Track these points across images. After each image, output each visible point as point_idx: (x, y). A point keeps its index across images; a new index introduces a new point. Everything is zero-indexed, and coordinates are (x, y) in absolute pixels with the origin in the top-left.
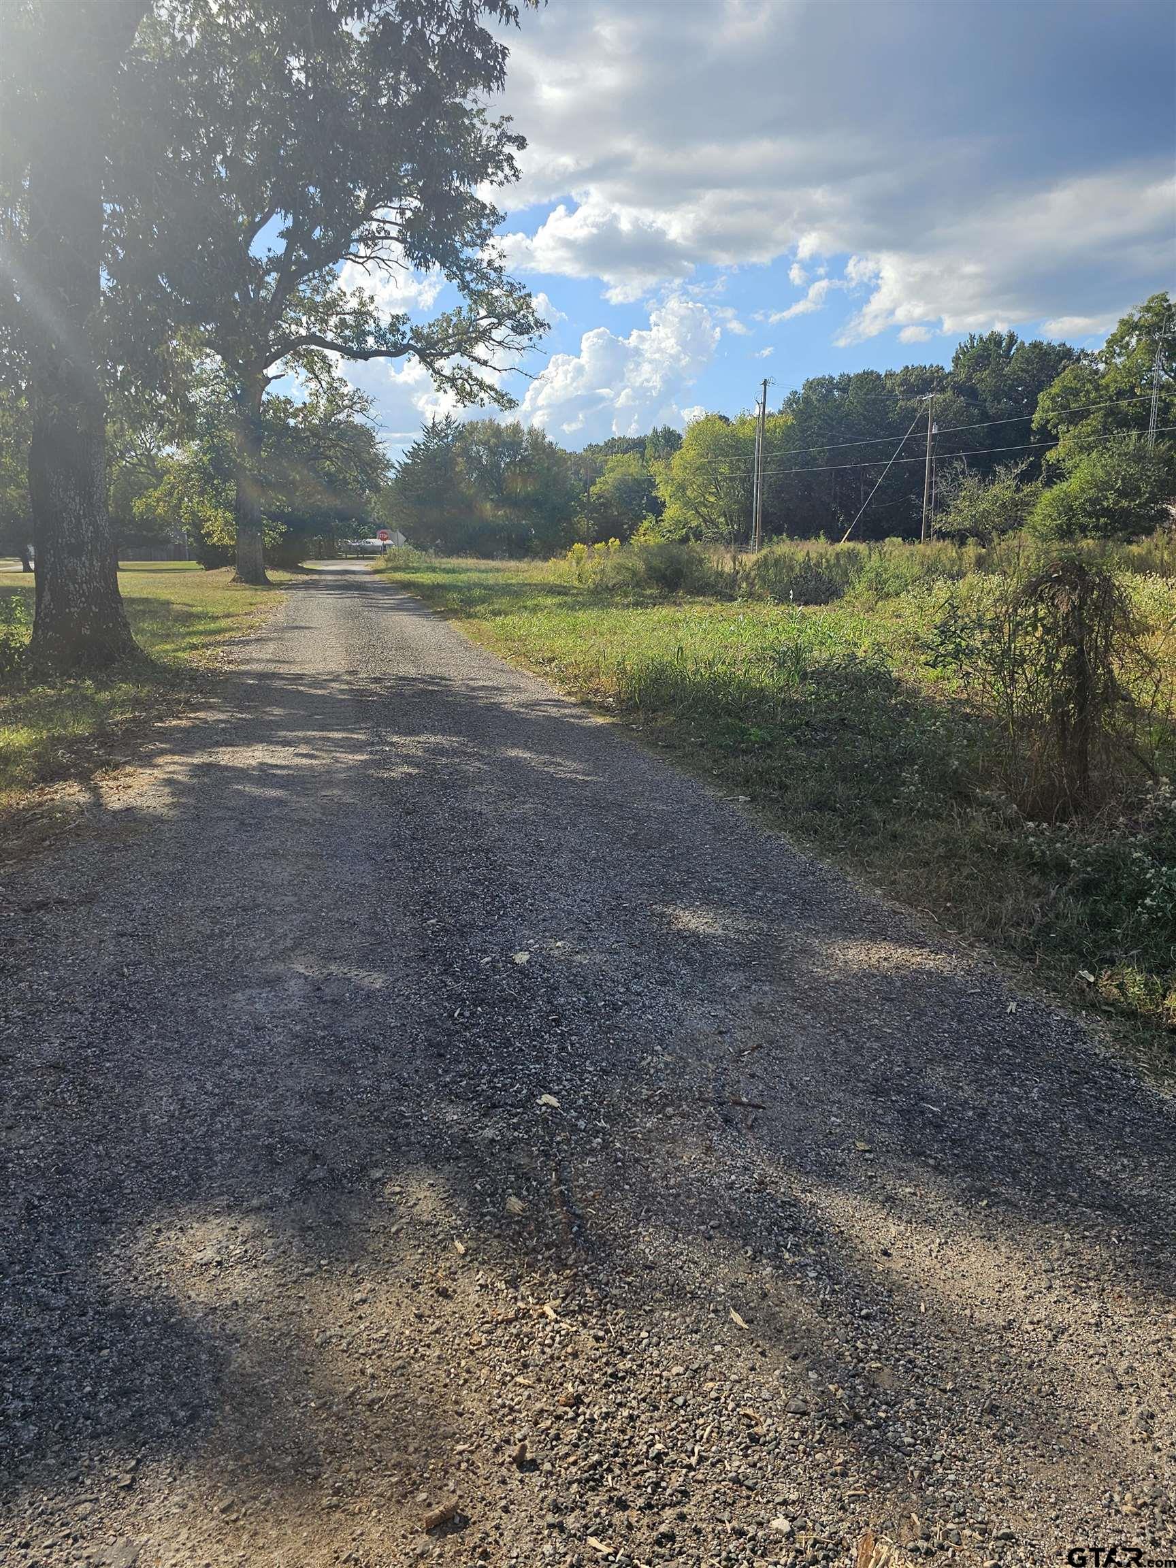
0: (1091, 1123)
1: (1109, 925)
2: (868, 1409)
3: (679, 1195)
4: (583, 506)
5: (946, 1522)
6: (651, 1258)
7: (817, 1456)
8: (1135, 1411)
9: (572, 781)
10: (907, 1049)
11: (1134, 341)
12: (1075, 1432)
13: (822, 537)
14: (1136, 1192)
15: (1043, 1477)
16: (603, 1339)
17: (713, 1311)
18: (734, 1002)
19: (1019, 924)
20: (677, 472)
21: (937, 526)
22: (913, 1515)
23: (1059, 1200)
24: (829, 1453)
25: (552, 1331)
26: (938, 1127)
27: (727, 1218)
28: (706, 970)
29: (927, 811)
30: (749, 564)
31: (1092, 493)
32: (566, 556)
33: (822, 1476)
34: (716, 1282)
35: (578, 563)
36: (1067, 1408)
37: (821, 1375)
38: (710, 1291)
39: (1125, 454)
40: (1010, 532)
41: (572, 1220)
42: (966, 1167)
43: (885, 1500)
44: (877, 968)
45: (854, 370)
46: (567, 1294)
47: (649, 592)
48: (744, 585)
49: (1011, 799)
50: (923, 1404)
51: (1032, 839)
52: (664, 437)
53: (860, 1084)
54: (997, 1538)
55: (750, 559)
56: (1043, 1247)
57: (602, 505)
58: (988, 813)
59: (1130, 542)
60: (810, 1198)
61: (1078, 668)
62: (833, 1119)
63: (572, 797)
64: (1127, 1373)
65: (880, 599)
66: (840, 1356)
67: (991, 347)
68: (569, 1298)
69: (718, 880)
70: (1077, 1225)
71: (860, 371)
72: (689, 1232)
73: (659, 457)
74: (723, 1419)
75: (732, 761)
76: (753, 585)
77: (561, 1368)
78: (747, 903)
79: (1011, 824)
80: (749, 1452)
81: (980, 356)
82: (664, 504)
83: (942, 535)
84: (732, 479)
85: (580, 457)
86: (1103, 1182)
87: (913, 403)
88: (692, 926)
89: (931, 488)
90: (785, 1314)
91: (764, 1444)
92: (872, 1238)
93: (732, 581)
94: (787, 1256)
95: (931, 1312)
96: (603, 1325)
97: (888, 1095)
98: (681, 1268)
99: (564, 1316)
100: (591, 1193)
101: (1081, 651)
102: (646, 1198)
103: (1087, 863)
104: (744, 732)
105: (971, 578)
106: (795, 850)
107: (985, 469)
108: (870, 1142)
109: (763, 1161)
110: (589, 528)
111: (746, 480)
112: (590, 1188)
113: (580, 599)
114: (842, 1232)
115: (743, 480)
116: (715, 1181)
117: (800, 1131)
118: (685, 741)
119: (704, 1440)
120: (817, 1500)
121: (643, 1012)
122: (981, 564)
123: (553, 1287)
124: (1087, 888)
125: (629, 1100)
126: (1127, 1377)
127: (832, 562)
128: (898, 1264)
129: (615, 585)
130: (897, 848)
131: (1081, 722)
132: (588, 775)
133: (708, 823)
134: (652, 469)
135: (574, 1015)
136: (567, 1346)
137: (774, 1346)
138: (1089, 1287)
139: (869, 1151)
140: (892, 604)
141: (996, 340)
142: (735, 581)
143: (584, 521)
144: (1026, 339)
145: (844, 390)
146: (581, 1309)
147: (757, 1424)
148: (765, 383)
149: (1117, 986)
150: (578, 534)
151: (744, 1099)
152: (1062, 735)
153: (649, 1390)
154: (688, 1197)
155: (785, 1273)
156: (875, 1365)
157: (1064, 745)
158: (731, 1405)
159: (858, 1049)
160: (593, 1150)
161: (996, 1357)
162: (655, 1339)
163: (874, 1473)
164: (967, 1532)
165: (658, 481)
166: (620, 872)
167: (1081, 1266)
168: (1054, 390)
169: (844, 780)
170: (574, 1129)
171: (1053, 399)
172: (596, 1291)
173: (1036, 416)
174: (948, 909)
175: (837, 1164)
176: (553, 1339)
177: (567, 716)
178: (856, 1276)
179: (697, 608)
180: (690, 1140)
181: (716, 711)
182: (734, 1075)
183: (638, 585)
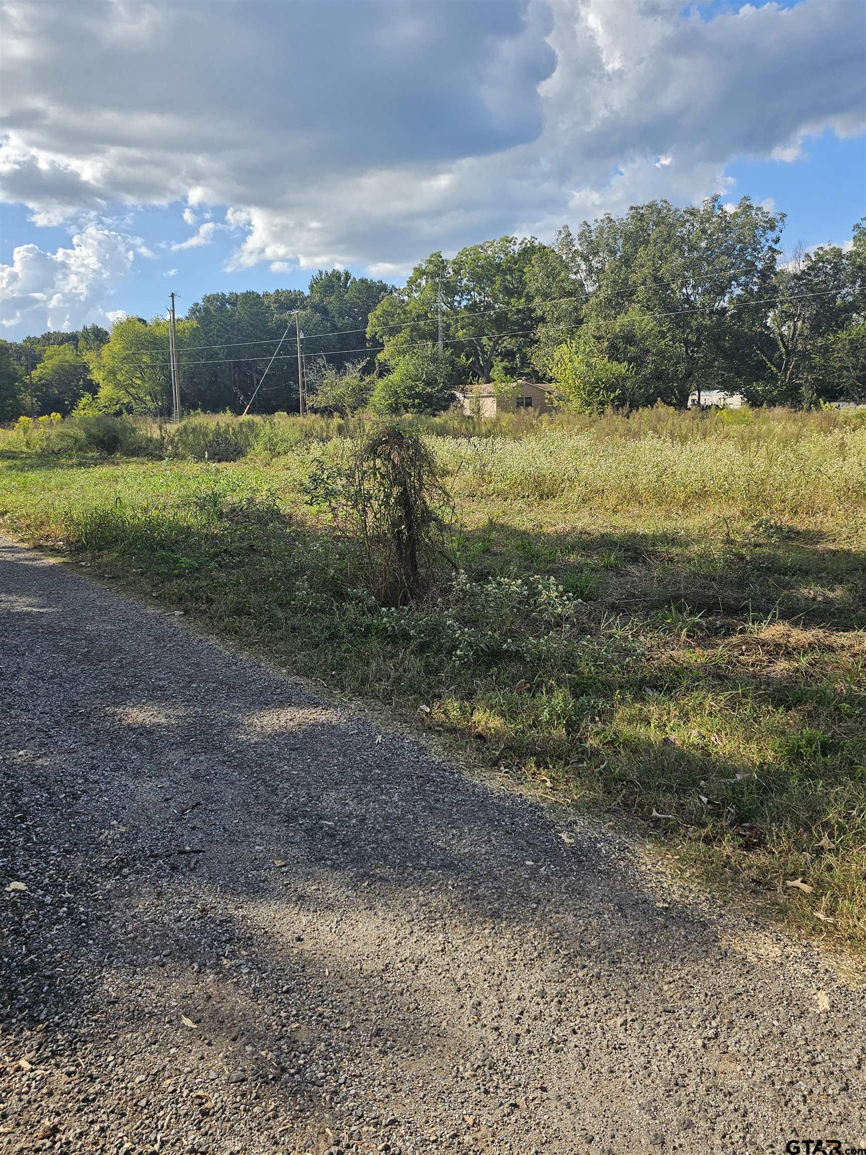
0: (432, 809)
1: (437, 672)
2: (291, 1061)
3: (136, 937)
4: (26, 386)
5: (350, 1126)
6: (114, 994)
7: (255, 1110)
8: (469, 1003)
9: (28, 614)
10: (309, 784)
11: (424, 282)
12: (432, 1031)
13: (228, 411)
14: (462, 852)
15: (413, 1070)
16: (74, 1073)
17: (168, 1022)
18: (176, 774)
19: (380, 680)
20: (107, 360)
21: (311, 404)
22: (328, 1130)
23: (415, 869)
24: (264, 1104)
25: (28, 1080)
26: (333, 836)
27: (177, 945)
28: (153, 752)
29: (315, 608)
30: (173, 432)
31: (410, 382)
32: (13, 427)
33: (259, 1124)
34: (170, 998)
35: (25, 433)
36: (427, 1015)
37: (255, 1046)
38: (165, 1007)
39: (426, 357)
40: (360, 408)
41: (43, 982)
42: (353, 860)
43: (306, 1126)
44: (286, 728)
45: (240, 290)
46: (40, 1045)
47: (90, 455)
48: (170, 448)
49: (370, 594)
50: (330, 1044)
51: (385, 619)
52: (94, 333)
53: (276, 817)
54: (387, 1125)
55: (172, 428)
56: (406, 905)
57: (43, 385)
58: (357, 604)
59: (434, 416)
60: (241, 912)
61: (405, 501)
62: (257, 847)
63: (29, 628)
64: (463, 979)
65: (274, 456)
66: (269, 1027)
67: (334, 280)
68: (43, 1047)
69: (160, 679)
70: (427, 884)
71: (245, 291)
72: (146, 965)
73: (91, 348)
74: (179, 1105)
75: (168, 585)
76: (177, 448)
77: (38, 1108)
78: (185, 694)
79: (373, 610)
80: (202, 1124)
81: (327, 286)
82: (98, 386)
83: (315, 411)
84: (153, 367)
85: (21, 347)
86: (441, 849)
87: (285, 316)
88: (140, 719)
89: (303, 377)
90: (225, 1008)
91: (213, 1115)
92: (289, 930)
93: (160, 445)
94: (225, 962)
95: (333, 974)
96: (74, 1061)
97: (297, 820)
98: (140, 995)
99: (39, 1064)
100: (59, 955)
101: (405, 489)
102: (107, 946)
103: (421, 632)
104: (176, 561)
105: (336, 440)
106: (221, 648)
107: (338, 364)
108: (285, 858)
109: (204, 893)
110: (33, 404)
111: (165, 368)
112: (58, 951)
113: (28, 461)
114: (266, 932)
115: (162, 368)
116: (166, 918)
117: (232, 862)
118: (128, 572)
119: (165, 1127)
120: (257, 1144)
121: (100, 796)
122: (340, 430)
123: (27, 1043)
124: (423, 648)
125: (90, 870)
126: (463, 982)
127: (237, 430)
128: (308, 945)
129: (60, 450)
130: (296, 637)
131: (410, 538)
132: (43, 607)
133: (150, 636)
134: (86, 359)
135: (37, 810)
136: (42, 1088)
137: (218, 1035)
138: (436, 925)
139: (285, 866)
140: (282, 460)
141: (336, 275)
142: (162, 444)
143: (28, 399)
144: (356, 276)
145: (234, 304)
146: (54, 1054)
147: (207, 1101)
148: (173, 296)
149: (443, 713)
150: (24, 408)
151: (187, 848)
152: (399, 547)
153: (117, 1102)
154: (144, 937)
155: (223, 975)
156: (294, 1026)
157: (401, 553)
158: (185, 1092)
159: (274, 791)
160: (59, 918)
161: (379, 993)
162: (120, 1059)
163: (297, 1108)
164: (365, 1129)
165: (91, 367)
166: (75, 684)
167: (430, 912)
168: (378, 312)
169: (256, 591)
170: (42, 905)
171: (377, 318)
172: (66, 1035)
173: (368, 330)
174: (333, 676)
175: (261, 881)
176: (29, 1086)
177: (21, 560)
178: (278, 963)
179: (132, 467)
180: (144, 891)
181: (152, 546)
182: (179, 831)
183: (80, 449)
